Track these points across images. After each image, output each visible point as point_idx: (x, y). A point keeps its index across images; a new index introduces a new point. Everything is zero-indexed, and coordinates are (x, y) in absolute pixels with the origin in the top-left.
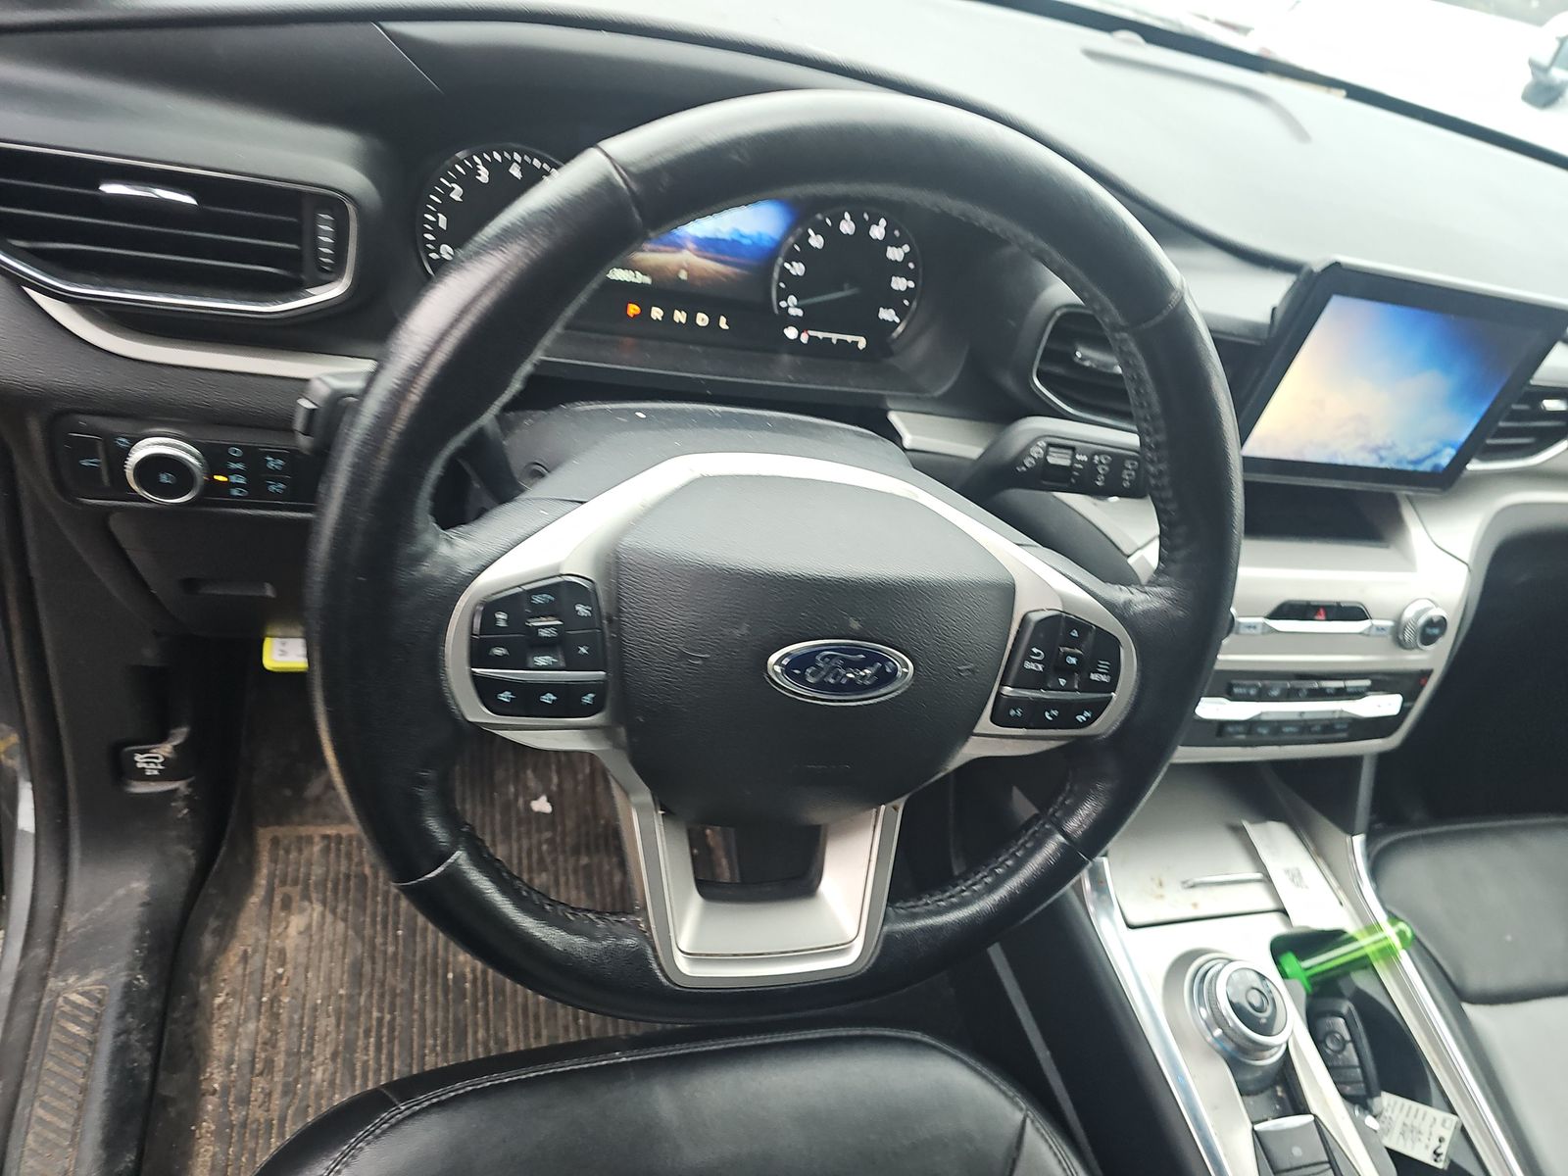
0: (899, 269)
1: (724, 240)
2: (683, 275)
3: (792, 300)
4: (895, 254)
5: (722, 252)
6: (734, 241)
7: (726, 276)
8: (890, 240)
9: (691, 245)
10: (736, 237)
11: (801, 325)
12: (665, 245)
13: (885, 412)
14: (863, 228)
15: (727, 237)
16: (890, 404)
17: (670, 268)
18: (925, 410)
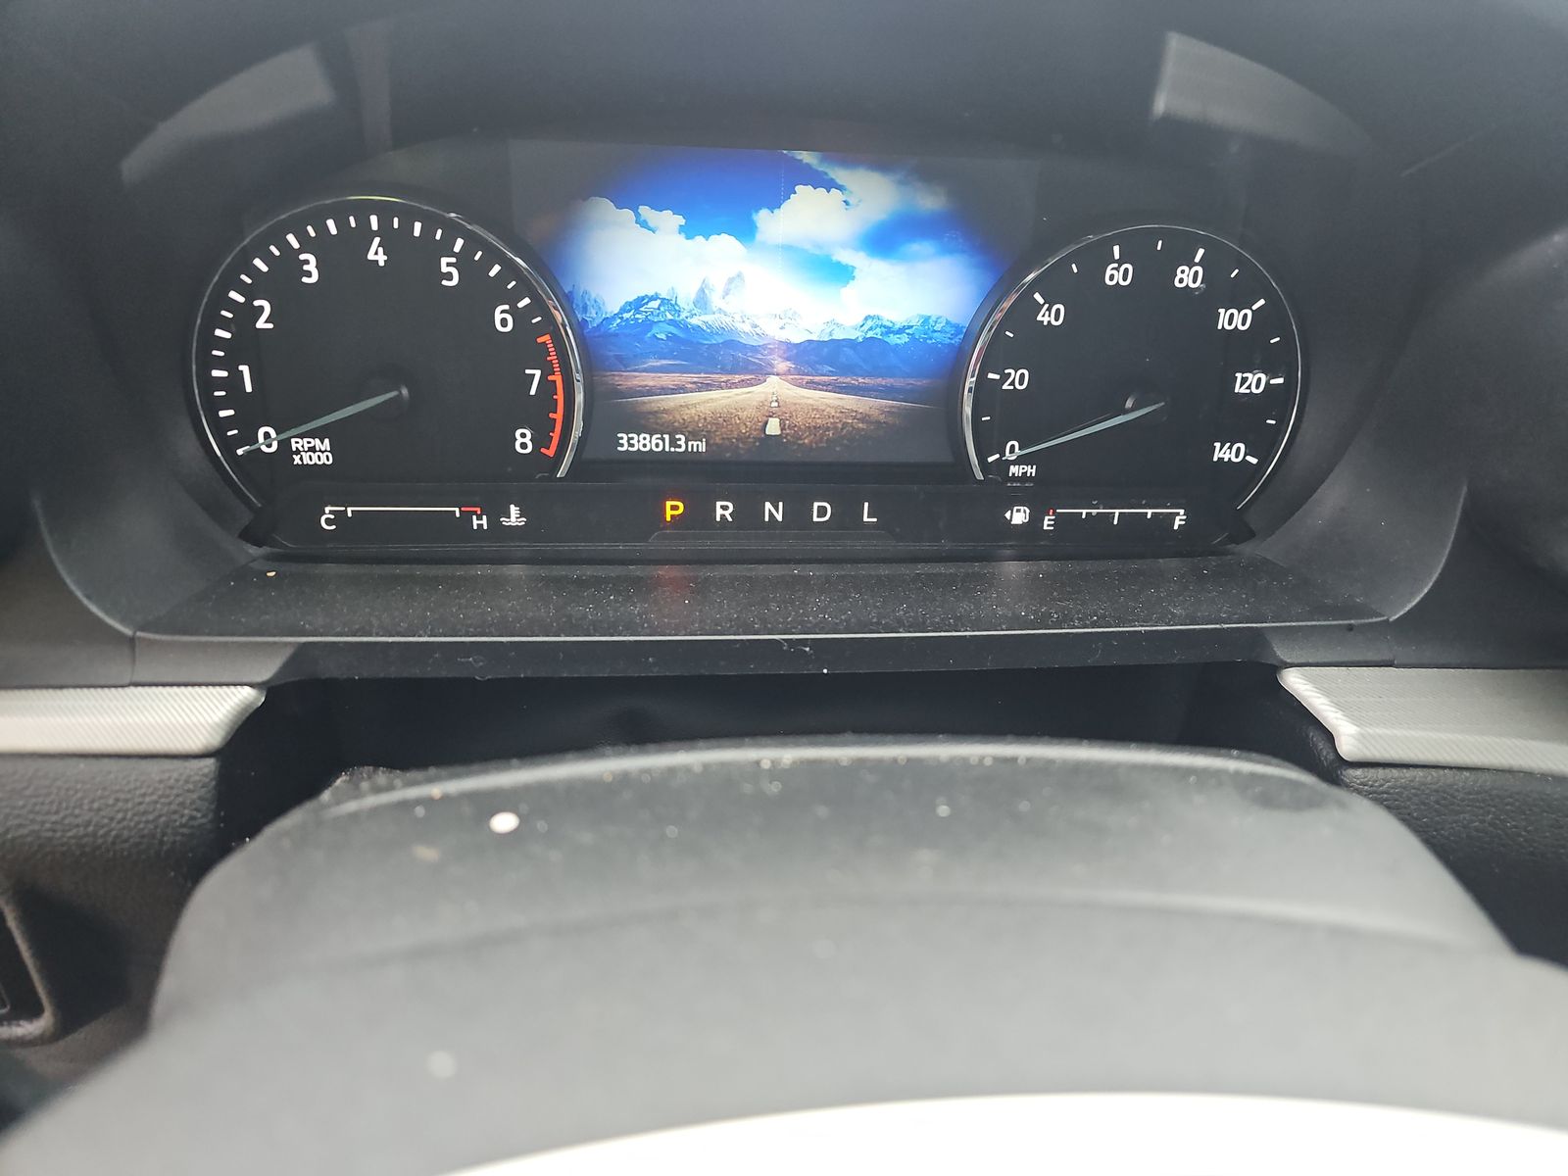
0: (1244, 350)
1: (851, 343)
2: (773, 428)
3: (1013, 449)
4: (1234, 319)
5: (847, 370)
6: (869, 341)
7: (864, 418)
8: (1220, 292)
9: (782, 366)
10: (877, 333)
11: (1036, 495)
12: (724, 371)
13: (1271, 672)
14: (1154, 273)
15: (856, 335)
16: (1282, 653)
17: (743, 415)
18: (1371, 656)
